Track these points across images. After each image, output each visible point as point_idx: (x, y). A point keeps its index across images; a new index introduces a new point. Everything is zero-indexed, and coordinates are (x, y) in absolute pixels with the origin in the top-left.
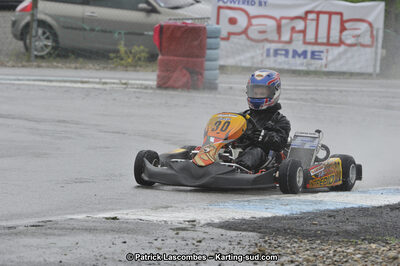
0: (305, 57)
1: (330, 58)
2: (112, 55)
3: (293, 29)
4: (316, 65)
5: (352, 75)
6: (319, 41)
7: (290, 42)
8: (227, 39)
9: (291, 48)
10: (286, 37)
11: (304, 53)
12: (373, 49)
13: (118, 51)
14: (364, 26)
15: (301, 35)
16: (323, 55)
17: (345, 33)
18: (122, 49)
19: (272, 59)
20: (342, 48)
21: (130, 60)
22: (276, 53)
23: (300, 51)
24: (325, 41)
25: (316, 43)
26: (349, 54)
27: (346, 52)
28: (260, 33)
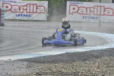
0: (27, 16)
1: (34, 16)
3: (23, 9)
4: (30, 18)
5: (40, 21)
7: (23, 12)
8: (6, 12)
11: (27, 15)
12: (45, 14)
14: (43, 8)
15: (26, 10)
16: (32, 16)
17: (37, 10)
19: (18, 17)
20: (37, 14)
22: (19, 15)
23: (25, 15)
24: (32, 12)
25: (30, 13)
26: (39, 15)
27: (38, 15)
28: (15, 10)
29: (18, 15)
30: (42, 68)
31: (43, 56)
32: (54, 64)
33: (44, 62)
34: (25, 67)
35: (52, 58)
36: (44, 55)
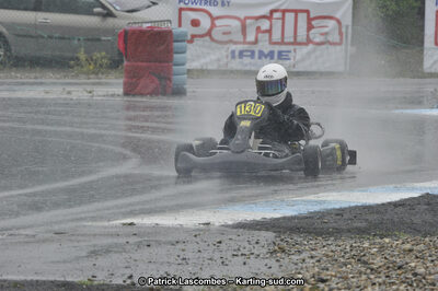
0: (272, 58)
1: (298, 57)
2: (72, 62)
3: (258, 28)
5: (322, 74)
6: (286, 40)
7: (256, 42)
8: (191, 41)
9: (256, 49)
10: (251, 37)
11: (272, 53)
12: (343, 47)
13: (78, 59)
15: (267, 35)
16: (291, 55)
17: (313, 31)
18: (82, 56)
19: (238, 60)
20: (311, 46)
21: (91, 67)
22: (241, 54)
23: (266, 52)
24: (292, 40)
26: (318, 53)
27: (314, 51)
28: (224, 33)
29: (237, 53)
30: (331, 254)
31: (334, 209)
32: (378, 240)
33: (337, 233)
34: (265, 251)
35: (370, 218)
36: (337, 207)
